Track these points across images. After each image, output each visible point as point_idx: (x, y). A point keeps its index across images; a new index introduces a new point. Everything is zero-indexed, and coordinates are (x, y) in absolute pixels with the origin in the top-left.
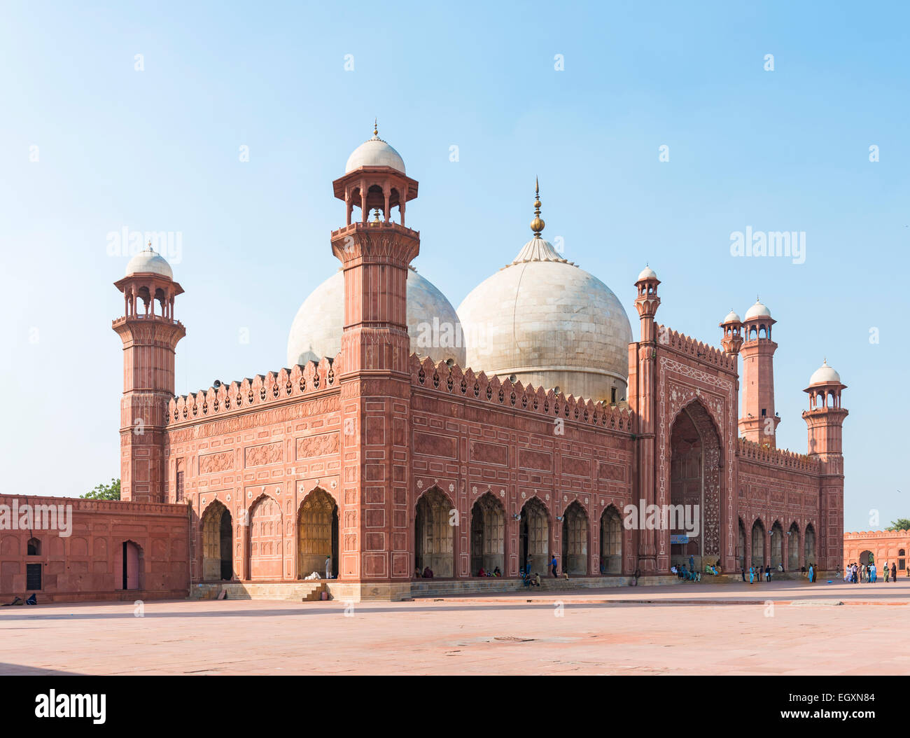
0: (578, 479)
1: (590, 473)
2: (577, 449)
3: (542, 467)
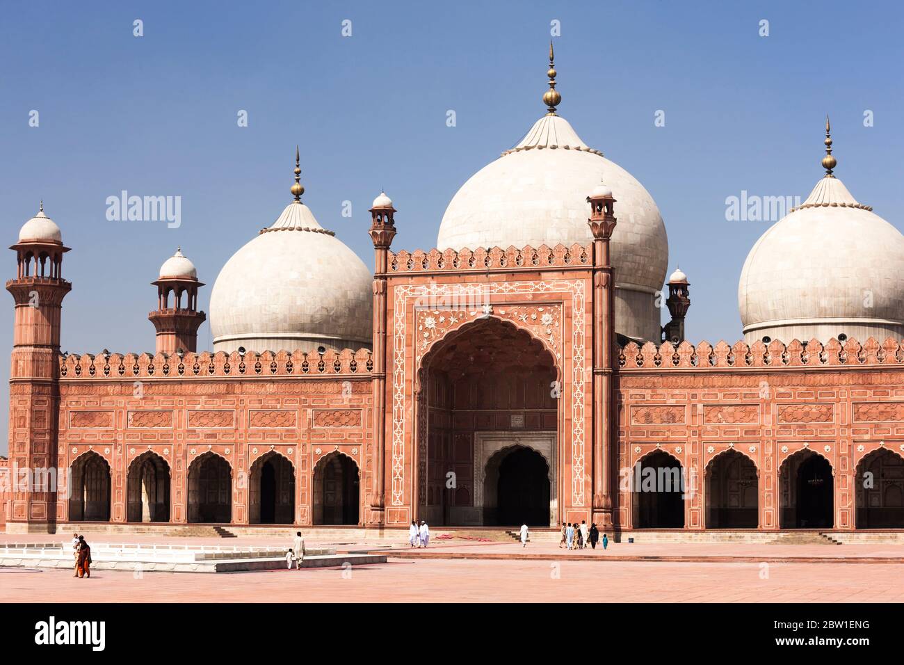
0: (275, 431)
1: (297, 423)
2: (274, 402)
3: (220, 424)
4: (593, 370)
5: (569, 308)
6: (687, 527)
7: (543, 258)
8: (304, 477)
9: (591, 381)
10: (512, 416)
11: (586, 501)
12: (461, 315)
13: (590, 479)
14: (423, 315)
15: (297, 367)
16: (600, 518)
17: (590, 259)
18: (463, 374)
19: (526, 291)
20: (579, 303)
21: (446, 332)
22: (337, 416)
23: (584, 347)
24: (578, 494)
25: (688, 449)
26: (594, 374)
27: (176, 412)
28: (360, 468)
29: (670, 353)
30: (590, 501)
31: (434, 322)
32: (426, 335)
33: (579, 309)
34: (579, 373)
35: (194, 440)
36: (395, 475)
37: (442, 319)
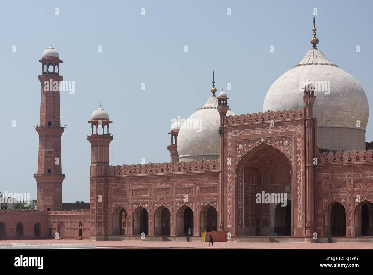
1: (194, 192)
2: (185, 183)
3: (166, 194)
4: (305, 165)
5: (296, 138)
6: (347, 236)
7: (285, 116)
8: (196, 215)
9: (304, 170)
10: (285, 187)
11: (303, 224)
12: (253, 143)
13: (304, 214)
14: (238, 144)
15: (193, 168)
16: (308, 232)
17: (303, 115)
18: (266, 169)
19: (278, 131)
20: (299, 135)
21: (247, 150)
22: (208, 189)
23: (301, 155)
24: (299, 221)
25: (347, 200)
26: (305, 167)
27: (149, 188)
28: (217, 211)
29: (339, 156)
30: (304, 224)
31: (242, 147)
32: (239, 152)
33: (299, 138)
34: (299, 167)
35: (156, 200)
36: (228, 214)
37: (245, 145)
